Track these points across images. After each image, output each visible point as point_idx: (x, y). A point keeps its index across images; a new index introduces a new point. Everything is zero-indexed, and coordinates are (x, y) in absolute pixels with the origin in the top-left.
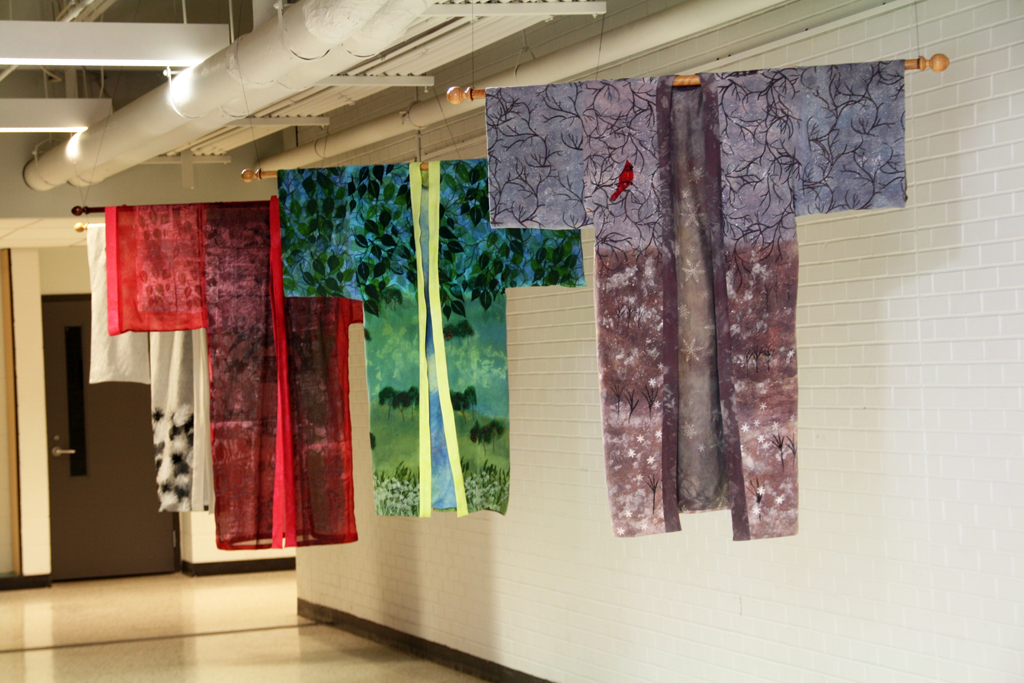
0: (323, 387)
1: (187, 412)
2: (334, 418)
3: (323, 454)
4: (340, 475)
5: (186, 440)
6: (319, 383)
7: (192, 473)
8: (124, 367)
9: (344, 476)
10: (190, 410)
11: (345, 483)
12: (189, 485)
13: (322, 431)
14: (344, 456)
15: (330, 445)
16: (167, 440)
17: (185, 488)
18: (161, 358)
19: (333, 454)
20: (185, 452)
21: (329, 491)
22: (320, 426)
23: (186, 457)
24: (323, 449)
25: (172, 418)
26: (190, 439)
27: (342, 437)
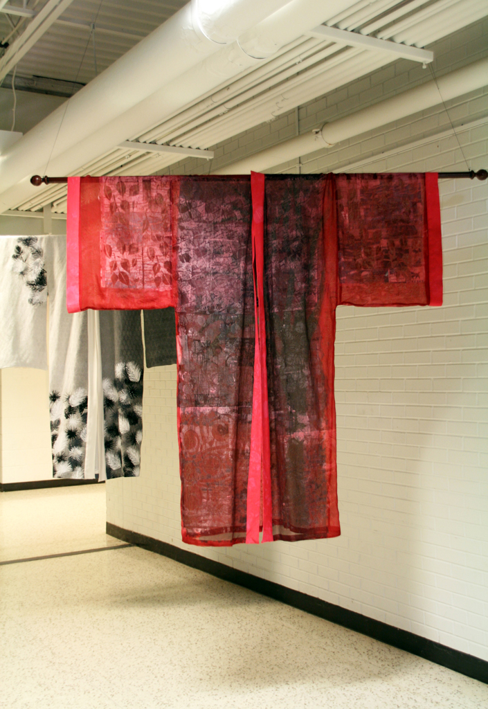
0: (306, 372)
1: (82, 395)
2: (316, 405)
3: (305, 442)
4: (321, 465)
5: (80, 418)
6: (302, 367)
7: (85, 447)
8: (26, 356)
9: (326, 466)
10: (84, 393)
11: (328, 473)
12: (83, 457)
13: (305, 419)
14: (326, 445)
15: (313, 434)
16: (63, 418)
17: (78, 459)
18: (59, 349)
19: (316, 442)
20: (79, 429)
21: (311, 482)
22: (303, 413)
23: (80, 433)
24: (305, 437)
25: (68, 399)
26: (85, 417)
27: (323, 424)
